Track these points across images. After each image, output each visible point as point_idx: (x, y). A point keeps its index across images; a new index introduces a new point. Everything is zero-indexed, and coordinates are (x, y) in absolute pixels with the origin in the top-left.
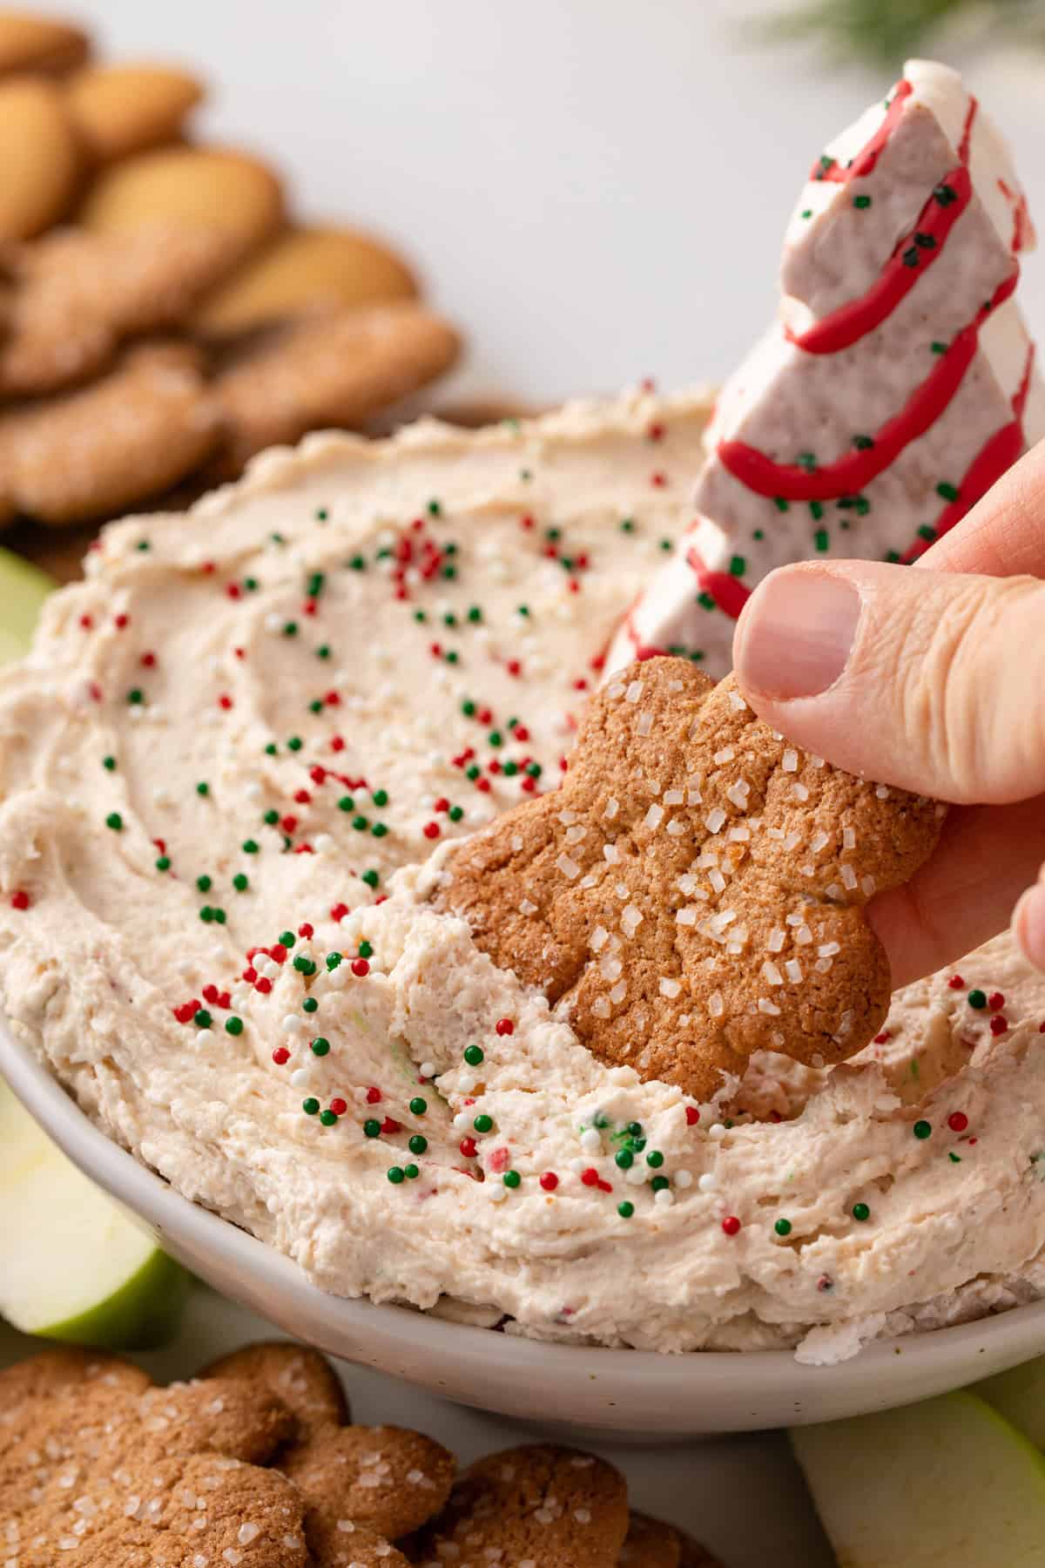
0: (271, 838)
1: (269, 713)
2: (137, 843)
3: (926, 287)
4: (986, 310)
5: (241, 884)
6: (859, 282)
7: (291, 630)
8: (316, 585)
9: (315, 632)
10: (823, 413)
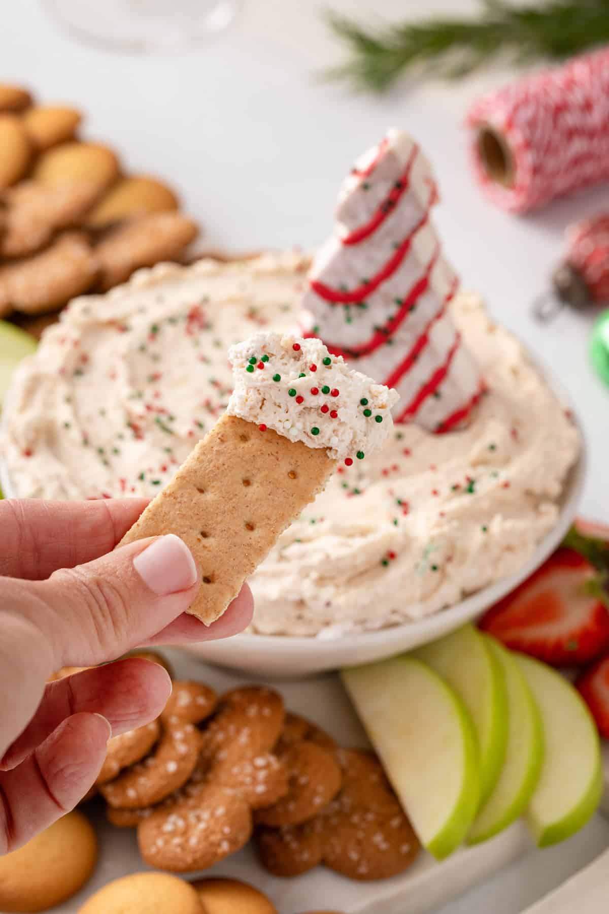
0: (128, 433)
1: (132, 381)
2: (75, 434)
3: (391, 222)
4: (415, 231)
5: (116, 451)
6: (364, 219)
7: (143, 349)
8: (155, 330)
9: (153, 348)
10: (350, 269)
